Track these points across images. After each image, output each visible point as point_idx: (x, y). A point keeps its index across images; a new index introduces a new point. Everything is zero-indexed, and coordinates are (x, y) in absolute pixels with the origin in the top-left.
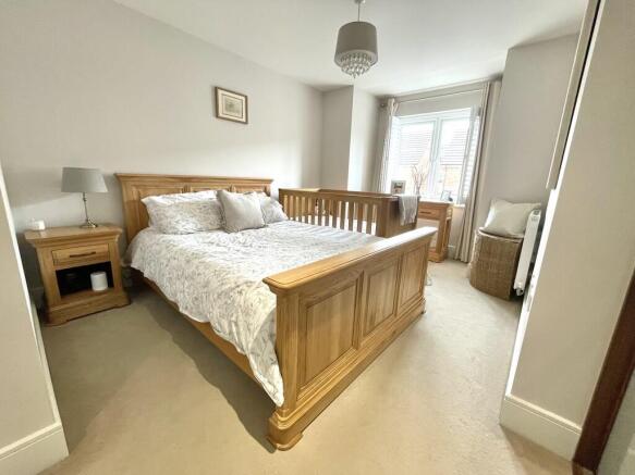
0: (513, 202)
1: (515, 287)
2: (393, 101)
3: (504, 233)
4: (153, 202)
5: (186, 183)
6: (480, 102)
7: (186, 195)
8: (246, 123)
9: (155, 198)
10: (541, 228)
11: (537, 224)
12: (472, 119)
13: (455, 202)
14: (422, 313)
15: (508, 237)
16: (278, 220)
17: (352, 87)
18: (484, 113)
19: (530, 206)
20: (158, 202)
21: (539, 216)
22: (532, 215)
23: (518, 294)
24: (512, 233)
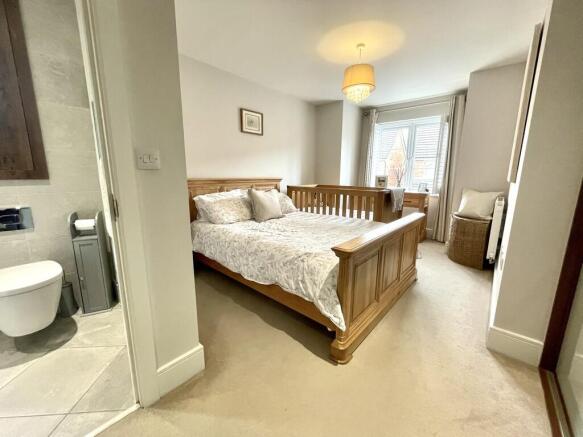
0: (481, 191)
1: (488, 257)
2: (375, 111)
3: (475, 216)
4: (201, 200)
5: (222, 185)
6: (448, 112)
7: (222, 193)
8: (262, 134)
9: (201, 197)
10: (505, 211)
11: (502, 208)
12: (442, 124)
13: (430, 192)
14: (416, 280)
15: (478, 219)
16: (290, 211)
17: (342, 101)
18: (452, 120)
19: (494, 195)
20: (205, 199)
21: (503, 202)
22: (497, 201)
23: (490, 262)
24: (482, 216)
